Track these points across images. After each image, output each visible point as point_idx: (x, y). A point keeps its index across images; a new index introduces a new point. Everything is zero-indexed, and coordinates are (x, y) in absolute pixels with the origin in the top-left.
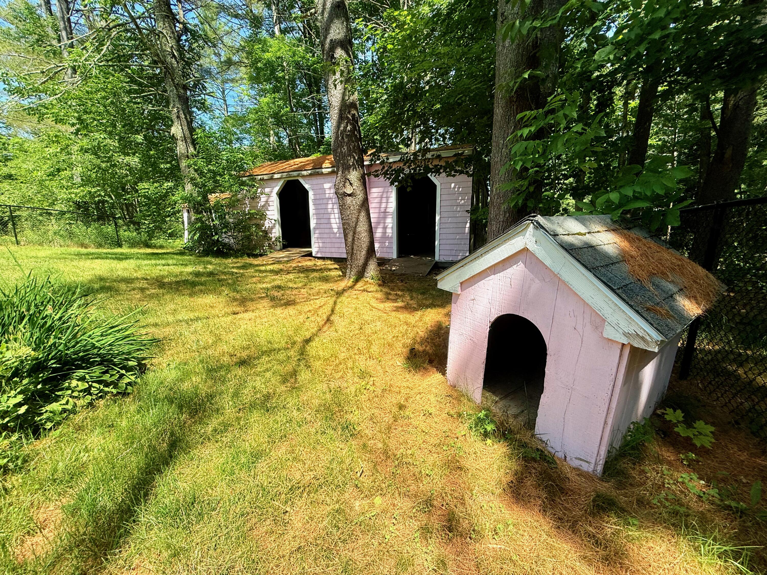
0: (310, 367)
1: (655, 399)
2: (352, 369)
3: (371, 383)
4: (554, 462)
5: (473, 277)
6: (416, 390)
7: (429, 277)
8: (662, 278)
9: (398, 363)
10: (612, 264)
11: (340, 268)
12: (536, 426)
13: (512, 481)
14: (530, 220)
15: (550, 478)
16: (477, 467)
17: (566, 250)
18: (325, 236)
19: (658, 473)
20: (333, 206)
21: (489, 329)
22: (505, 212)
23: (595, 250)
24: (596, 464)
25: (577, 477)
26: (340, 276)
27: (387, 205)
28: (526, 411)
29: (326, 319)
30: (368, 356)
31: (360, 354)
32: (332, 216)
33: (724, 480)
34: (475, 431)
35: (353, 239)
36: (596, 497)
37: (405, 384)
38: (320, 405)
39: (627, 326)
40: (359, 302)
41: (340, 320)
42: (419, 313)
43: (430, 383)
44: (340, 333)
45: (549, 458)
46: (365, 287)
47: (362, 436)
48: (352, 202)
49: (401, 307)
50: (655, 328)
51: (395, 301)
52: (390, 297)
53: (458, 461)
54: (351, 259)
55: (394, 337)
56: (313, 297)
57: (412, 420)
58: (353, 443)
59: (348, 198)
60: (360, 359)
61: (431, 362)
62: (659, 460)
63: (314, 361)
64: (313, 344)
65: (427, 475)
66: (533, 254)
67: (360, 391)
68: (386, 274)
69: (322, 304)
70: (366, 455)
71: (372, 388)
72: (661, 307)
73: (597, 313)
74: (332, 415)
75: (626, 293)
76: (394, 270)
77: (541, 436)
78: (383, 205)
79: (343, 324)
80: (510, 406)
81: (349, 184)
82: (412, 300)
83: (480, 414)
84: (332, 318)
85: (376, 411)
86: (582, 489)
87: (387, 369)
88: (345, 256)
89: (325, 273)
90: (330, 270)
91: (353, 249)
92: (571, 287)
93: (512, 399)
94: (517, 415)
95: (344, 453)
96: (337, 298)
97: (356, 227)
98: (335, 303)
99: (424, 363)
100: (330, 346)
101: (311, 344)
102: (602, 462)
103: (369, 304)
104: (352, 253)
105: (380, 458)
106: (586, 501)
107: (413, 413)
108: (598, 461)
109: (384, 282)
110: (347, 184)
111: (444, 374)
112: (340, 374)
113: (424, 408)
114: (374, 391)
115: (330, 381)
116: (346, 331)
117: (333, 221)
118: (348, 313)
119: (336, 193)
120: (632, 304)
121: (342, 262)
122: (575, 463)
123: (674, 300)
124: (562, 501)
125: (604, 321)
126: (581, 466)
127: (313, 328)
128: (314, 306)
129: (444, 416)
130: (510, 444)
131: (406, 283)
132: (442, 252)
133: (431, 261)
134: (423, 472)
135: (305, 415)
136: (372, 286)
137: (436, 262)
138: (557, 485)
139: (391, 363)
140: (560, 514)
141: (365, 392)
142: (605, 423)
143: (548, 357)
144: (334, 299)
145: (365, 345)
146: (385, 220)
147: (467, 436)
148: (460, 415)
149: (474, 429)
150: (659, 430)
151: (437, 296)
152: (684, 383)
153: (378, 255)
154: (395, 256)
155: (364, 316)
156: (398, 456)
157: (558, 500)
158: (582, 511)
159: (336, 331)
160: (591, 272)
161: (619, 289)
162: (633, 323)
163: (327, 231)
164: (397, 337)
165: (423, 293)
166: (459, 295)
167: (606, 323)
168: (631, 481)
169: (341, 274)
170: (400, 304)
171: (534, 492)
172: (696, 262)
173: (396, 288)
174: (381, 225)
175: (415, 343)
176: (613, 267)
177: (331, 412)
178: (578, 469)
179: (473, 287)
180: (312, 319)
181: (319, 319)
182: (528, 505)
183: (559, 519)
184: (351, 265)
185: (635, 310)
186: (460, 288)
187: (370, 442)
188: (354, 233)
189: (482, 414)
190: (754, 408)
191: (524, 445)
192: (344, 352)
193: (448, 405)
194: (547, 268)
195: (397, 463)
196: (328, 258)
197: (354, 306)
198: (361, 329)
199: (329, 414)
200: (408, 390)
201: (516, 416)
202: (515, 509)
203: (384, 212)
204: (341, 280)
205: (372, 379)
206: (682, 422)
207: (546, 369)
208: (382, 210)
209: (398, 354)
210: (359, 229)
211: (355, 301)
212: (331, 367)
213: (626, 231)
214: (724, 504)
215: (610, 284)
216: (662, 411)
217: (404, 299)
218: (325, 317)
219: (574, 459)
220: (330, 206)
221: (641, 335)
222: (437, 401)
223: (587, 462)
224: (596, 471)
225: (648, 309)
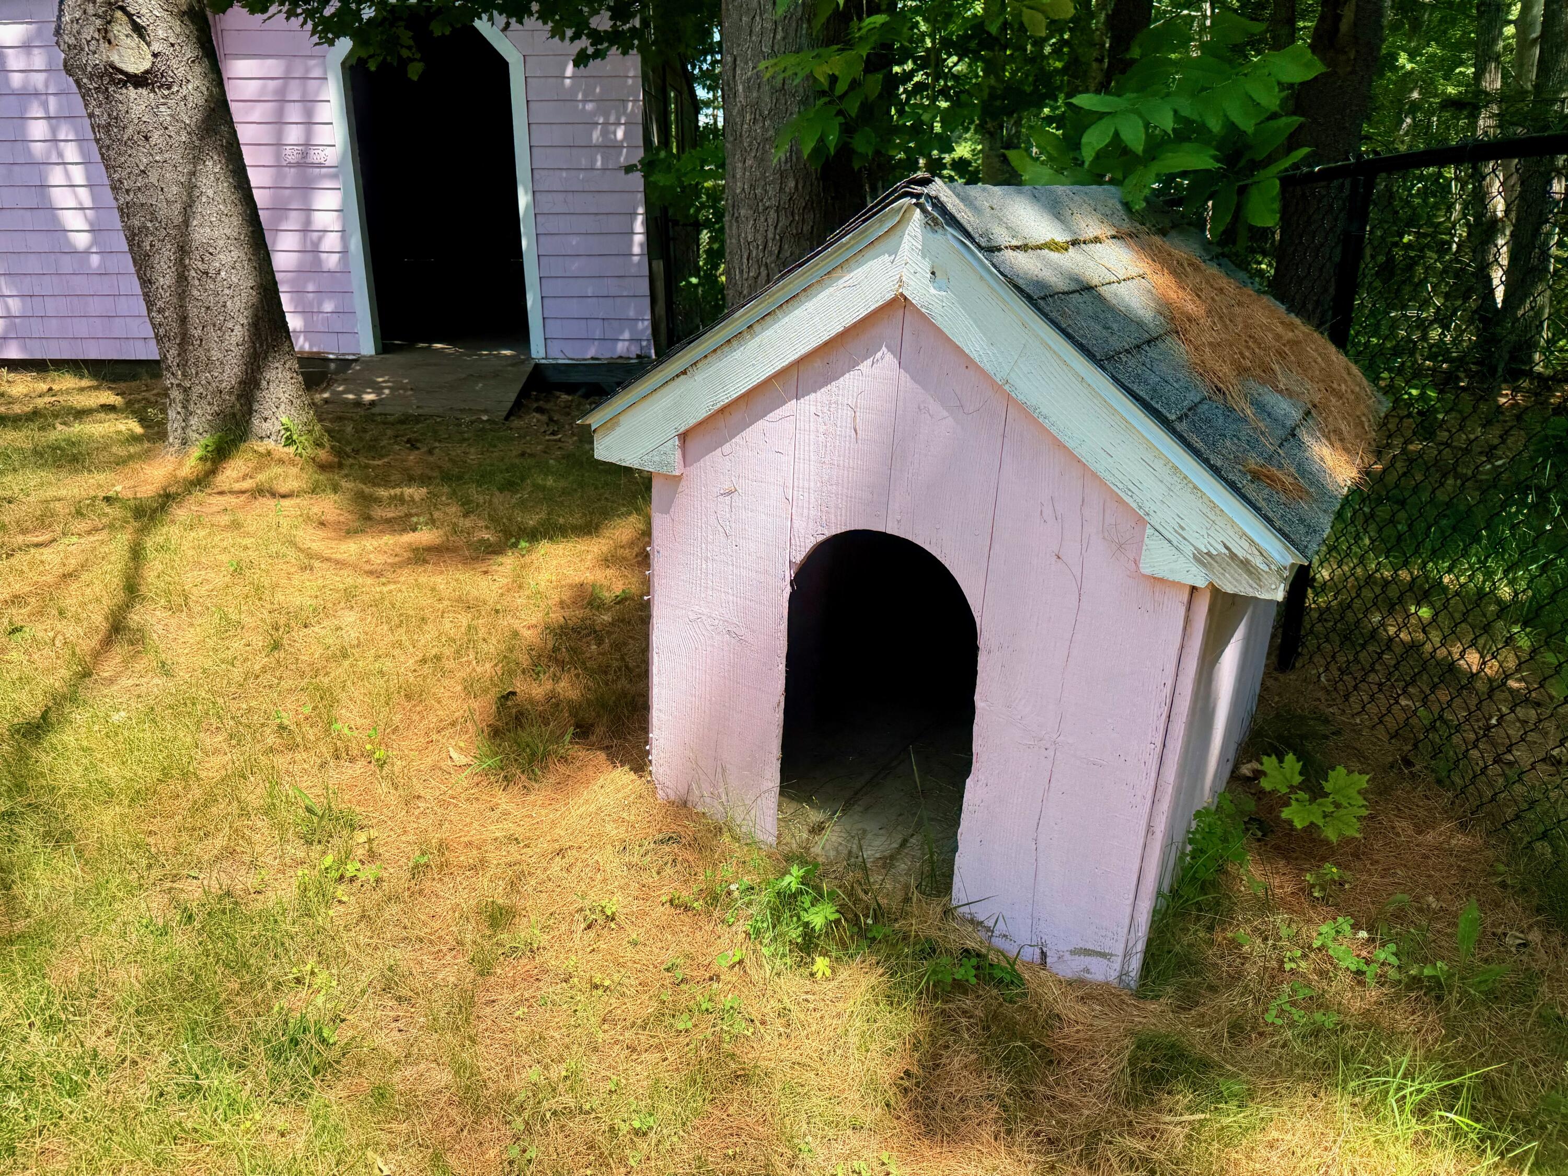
0: (69, 836)
1: (1236, 738)
2: (269, 811)
3: (361, 852)
4: (1017, 980)
5: (722, 410)
6: (544, 845)
7: (516, 423)
8: (1264, 383)
9: (454, 755)
10: (1149, 342)
11: (129, 404)
12: (956, 879)
13: (907, 1073)
14: (912, 195)
15: (1012, 1031)
16: (795, 1057)
17: (1029, 298)
18: (33, 264)
19: (1265, 939)
20: (54, 130)
21: (788, 589)
22: (783, 175)
23: (1100, 298)
24: (1127, 954)
25: (1080, 1007)
26: (134, 439)
27: (309, 134)
28: (913, 840)
29: (104, 626)
30: (325, 750)
31: (293, 747)
32: (56, 176)
33: (1399, 916)
34: (775, 939)
35: (182, 278)
36: (1138, 1047)
37: (497, 831)
38: (151, 986)
39: (1204, 532)
40: (247, 541)
41: (173, 622)
42: (508, 562)
43: (593, 808)
44: (184, 674)
45: (1002, 969)
46: (261, 477)
47: (361, 1064)
48: (153, 110)
49: (429, 549)
50: (1280, 530)
51: (404, 524)
52: (378, 512)
53: (733, 1056)
54: (183, 365)
55: (424, 661)
56: (20, 539)
57: (548, 955)
58: (331, 1096)
59: (132, 92)
60: (296, 769)
61: (583, 732)
62: (1265, 905)
63: (86, 807)
64: (66, 738)
65: (637, 1132)
66: (924, 319)
67: (321, 892)
68: (340, 419)
69: (73, 563)
70: (394, 1125)
71: (369, 873)
72: (1280, 467)
73: (1120, 501)
74: (217, 1010)
75: (1197, 430)
76: (372, 403)
77: (974, 908)
78: (294, 135)
79: (191, 636)
80: (865, 831)
81: (128, 29)
82: (466, 515)
83: (788, 879)
84: (135, 618)
85: (402, 956)
86: (1098, 1035)
87: (419, 788)
88: (150, 352)
89: (60, 432)
90: (81, 414)
91: (183, 320)
92: (1047, 424)
93: (866, 809)
94: (892, 857)
95: (300, 1145)
96: (143, 531)
97: (186, 223)
98: (136, 553)
99: (558, 739)
100: (148, 735)
101: (53, 738)
102: (1140, 946)
103: (293, 543)
104: (184, 340)
105: (452, 1123)
106: (1111, 1068)
107: (545, 929)
108: (1130, 945)
109: (338, 452)
110: (121, 29)
111: (640, 764)
112: (220, 842)
113: (587, 903)
114: (378, 880)
115: (175, 878)
116: (208, 663)
117: (61, 197)
118: (203, 590)
119: (68, 69)
120: (1219, 463)
121: (134, 377)
122: (1070, 967)
123: (1300, 444)
124: (1051, 1088)
125: (1141, 522)
126: (1088, 971)
127: (48, 671)
128: (33, 576)
129: (661, 912)
130: (888, 957)
131: (430, 452)
132: (555, 329)
133: (514, 362)
134: (624, 1128)
135: (90, 1043)
136: (294, 471)
137: (537, 366)
138: (1033, 1047)
139: (429, 761)
140: (1050, 1128)
141: (341, 891)
142: (1150, 830)
143: (982, 659)
144: (124, 538)
145: (307, 710)
146: (306, 199)
147: (747, 961)
148: (715, 898)
149: (770, 935)
150: (1251, 819)
151: (564, 492)
152: (1291, 677)
153: (302, 344)
154: (366, 345)
155: (279, 597)
156: (522, 1097)
157: (1042, 1088)
158: (1105, 1101)
159: (165, 670)
160: (1103, 368)
161: (1180, 419)
162: (1220, 522)
163: (37, 242)
164: (438, 658)
165: (509, 486)
166: (678, 479)
167: (1149, 531)
168: (1211, 977)
169: (138, 430)
170: (425, 536)
171: (973, 1086)
172: (1322, 333)
173: (396, 476)
174: (293, 221)
175: (511, 673)
176: (1152, 352)
177: (208, 999)
178: (1082, 982)
179: (727, 448)
180: (39, 630)
181: (71, 631)
182: (963, 1129)
183: (1051, 1142)
184: (186, 390)
185: (1225, 480)
186: (678, 453)
187: (397, 1077)
188: (183, 250)
189: (792, 880)
190: (1441, 717)
191: (930, 950)
192: (216, 751)
193: (669, 870)
194: (969, 363)
195: (519, 1124)
196: (61, 365)
197: (224, 558)
198: (276, 646)
199: (202, 1013)
200: (513, 848)
201: (888, 862)
202: (928, 1153)
203: (298, 165)
204: (146, 456)
205: (361, 837)
206: (1300, 787)
207: (977, 697)
208: (291, 155)
209: (453, 724)
210: (201, 234)
211: (229, 539)
212: (171, 823)
213: (1157, 240)
214: (1409, 976)
215: (1158, 406)
216: (1255, 765)
217: (436, 515)
218: (99, 619)
219: (1067, 956)
220: (38, 130)
221: (1241, 554)
222: (630, 866)
223: (1103, 955)
224: (1127, 974)
225: (1256, 477)
